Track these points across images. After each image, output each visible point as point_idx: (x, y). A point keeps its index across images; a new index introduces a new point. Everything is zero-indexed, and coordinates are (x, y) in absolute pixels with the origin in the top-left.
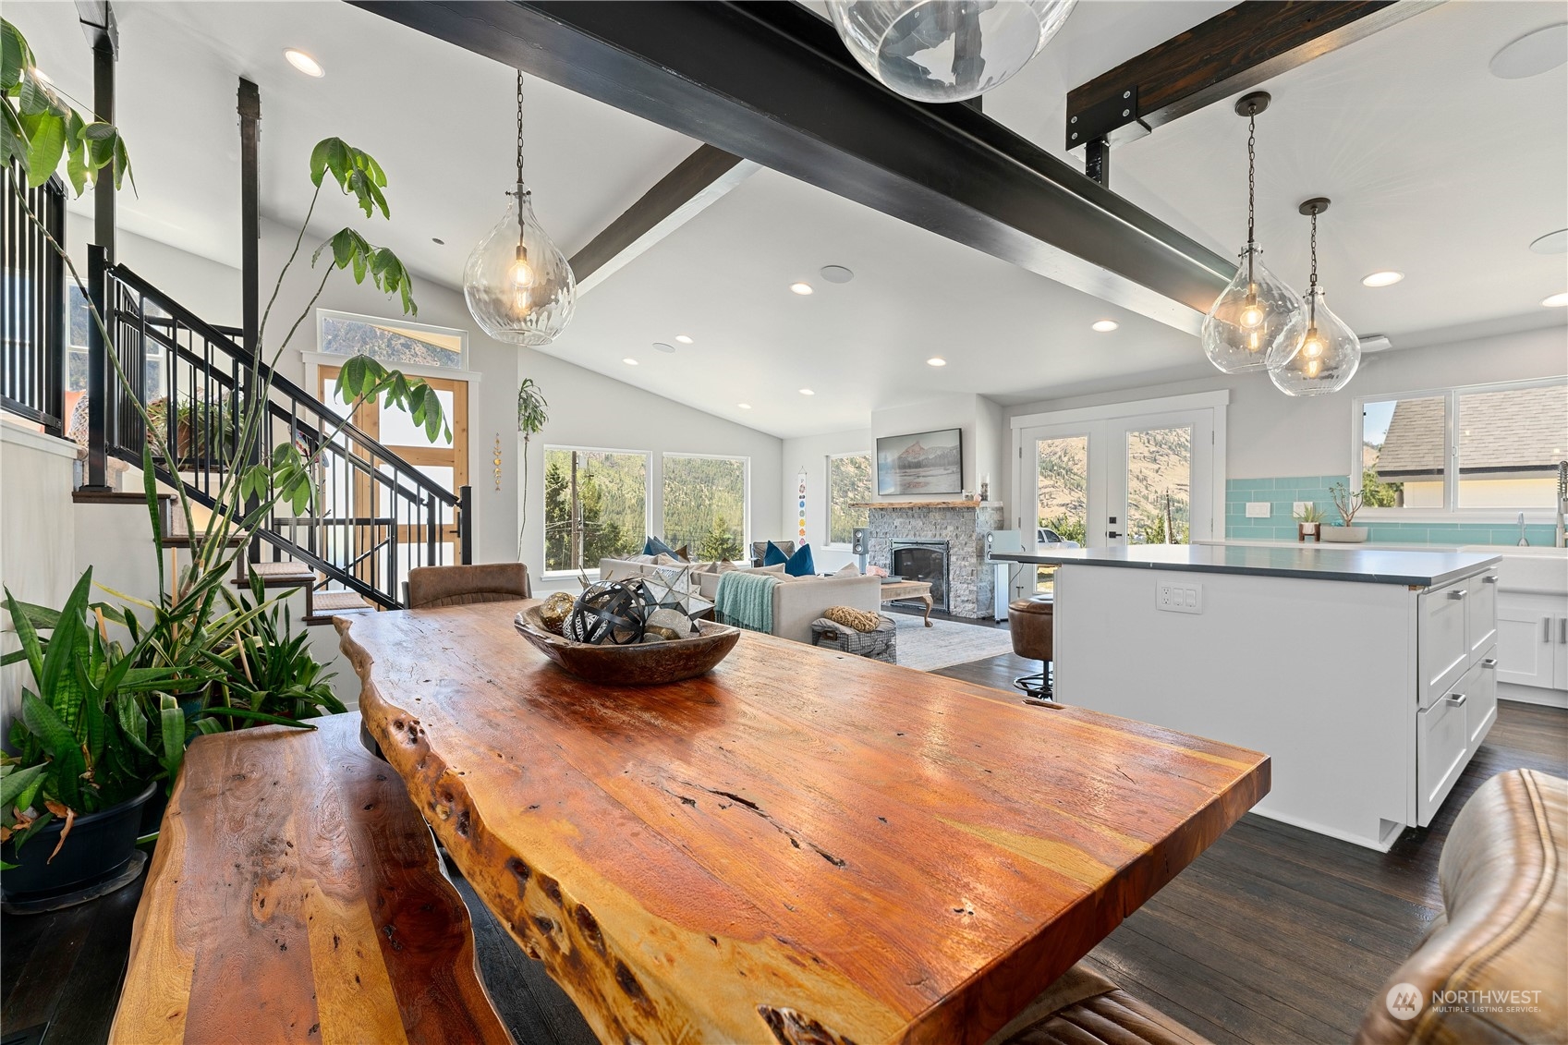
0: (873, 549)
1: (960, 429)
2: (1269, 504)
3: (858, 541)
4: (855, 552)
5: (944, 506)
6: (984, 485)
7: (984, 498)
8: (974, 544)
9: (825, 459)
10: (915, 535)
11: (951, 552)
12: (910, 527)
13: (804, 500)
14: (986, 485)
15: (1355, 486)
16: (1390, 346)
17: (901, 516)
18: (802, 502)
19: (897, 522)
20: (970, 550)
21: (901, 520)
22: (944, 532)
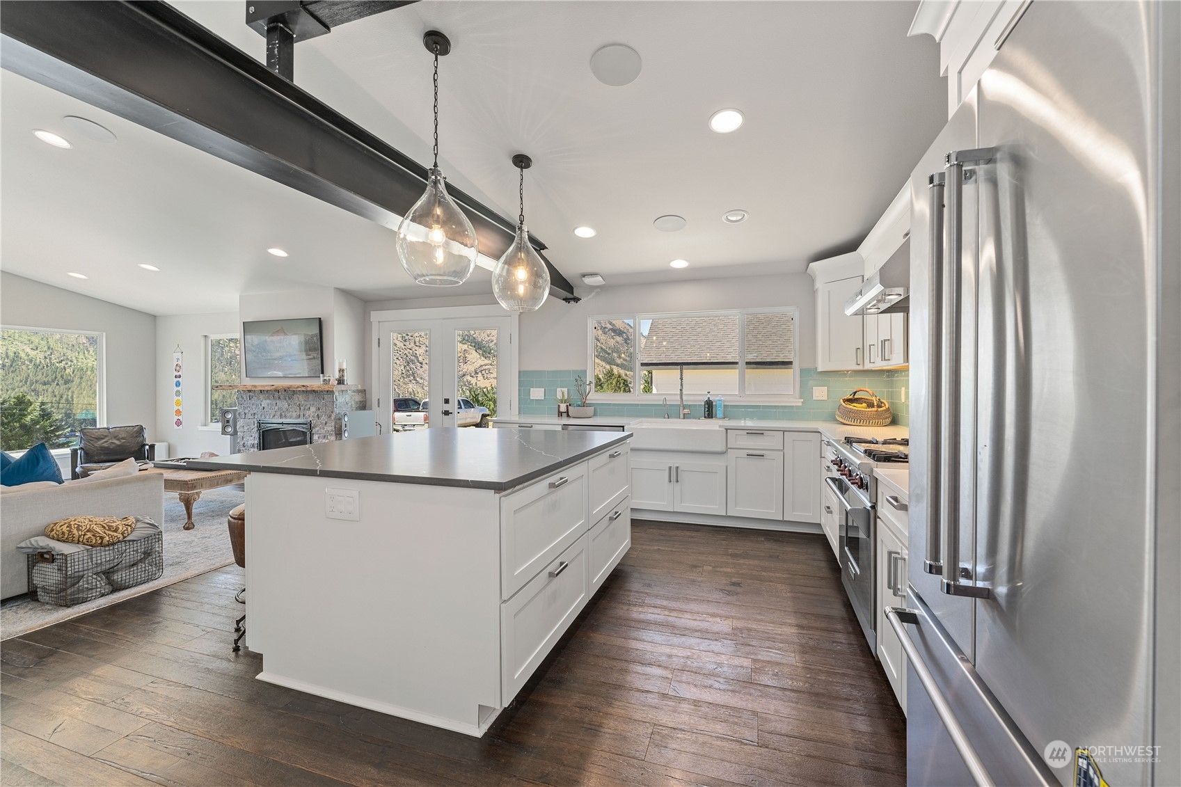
0: (242, 429)
1: (320, 319)
2: (543, 389)
3: (228, 422)
4: (224, 432)
5: (303, 389)
6: (341, 371)
7: (340, 382)
8: (333, 424)
9: (203, 340)
10: (281, 415)
11: (314, 431)
12: (277, 408)
13: (180, 380)
14: (343, 370)
15: (590, 378)
16: (604, 283)
17: (268, 398)
18: (178, 382)
19: (265, 403)
20: (330, 429)
21: (268, 401)
22: (307, 413)
